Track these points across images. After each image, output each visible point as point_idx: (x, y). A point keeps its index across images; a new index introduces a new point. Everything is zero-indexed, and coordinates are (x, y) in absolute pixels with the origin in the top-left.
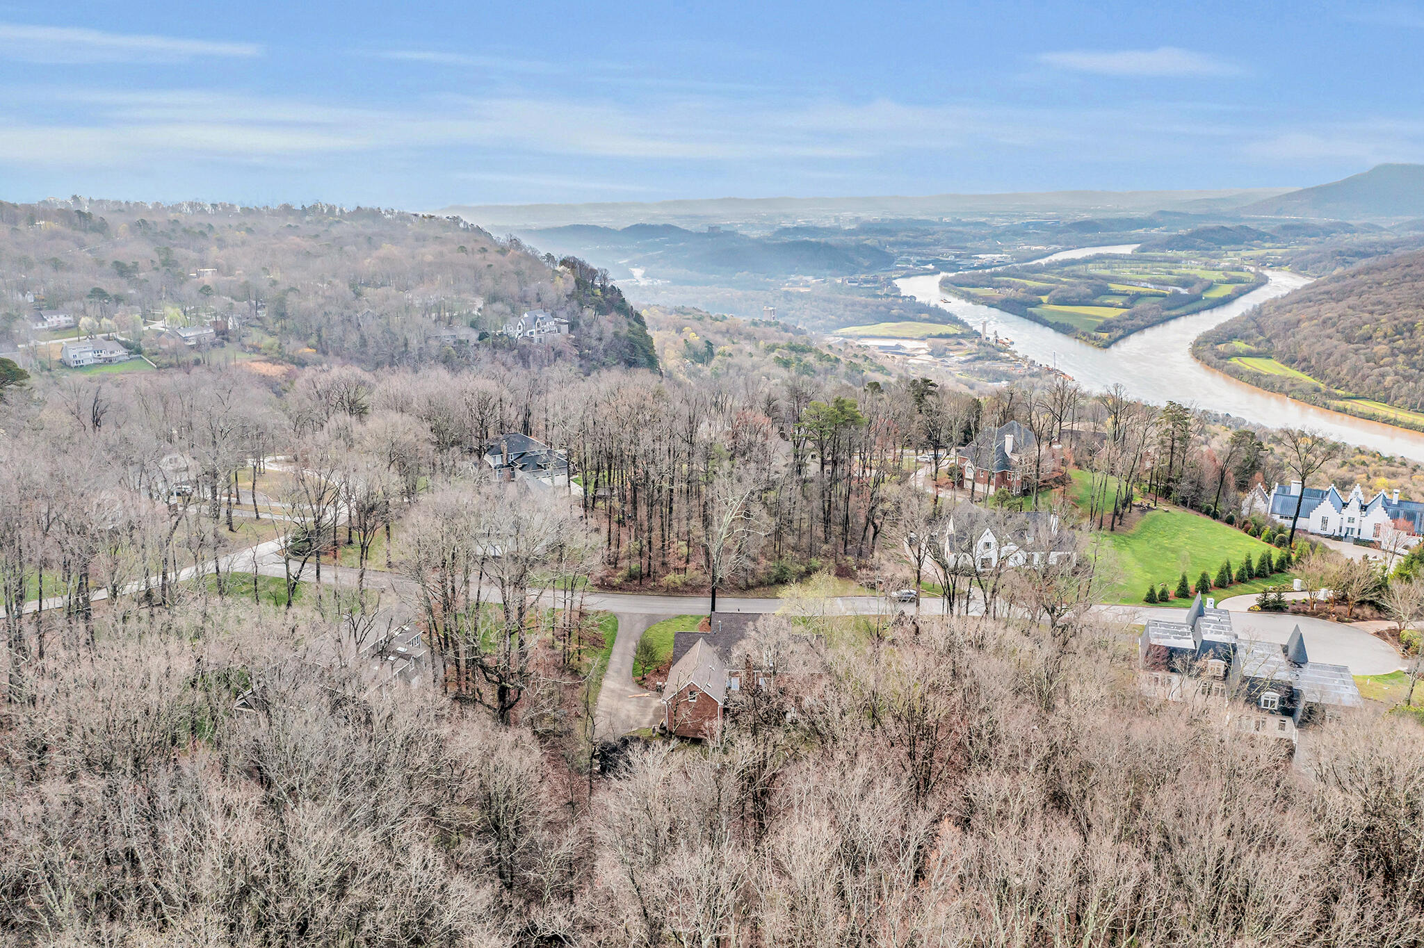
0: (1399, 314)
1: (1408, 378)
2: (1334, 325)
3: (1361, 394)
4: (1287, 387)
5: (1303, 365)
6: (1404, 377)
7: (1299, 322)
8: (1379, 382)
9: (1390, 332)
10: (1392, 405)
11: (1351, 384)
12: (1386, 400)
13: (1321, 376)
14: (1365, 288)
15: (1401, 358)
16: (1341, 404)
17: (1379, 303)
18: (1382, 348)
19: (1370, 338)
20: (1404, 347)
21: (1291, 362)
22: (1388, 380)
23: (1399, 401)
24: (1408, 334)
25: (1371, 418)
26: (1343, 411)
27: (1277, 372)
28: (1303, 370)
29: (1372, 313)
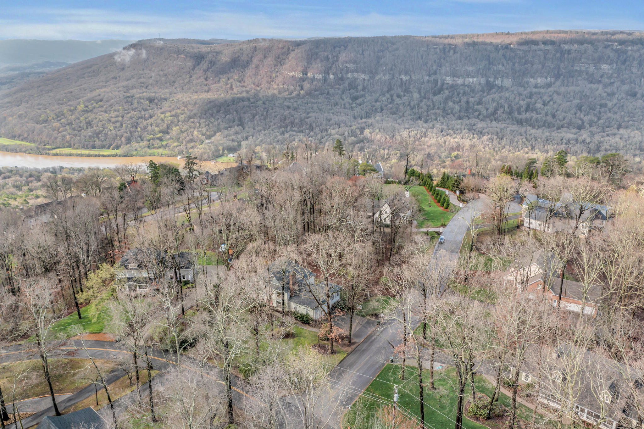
0: (54, 108)
1: (75, 135)
2: (26, 117)
3: (58, 145)
4: (24, 150)
5: (21, 138)
6: (74, 135)
7: (5, 118)
8: (63, 140)
9: (55, 117)
10: (74, 148)
11: (50, 142)
12: (70, 146)
13: (33, 141)
14: (26, 99)
15: (68, 127)
16: (54, 152)
17: (39, 104)
18: (56, 124)
19: (47, 120)
20: (66, 122)
21: (13, 137)
22: (68, 137)
23: (76, 146)
24: (62, 117)
25: (71, 155)
26: (56, 155)
27: (12, 143)
28: (22, 140)
29: (39, 109)
